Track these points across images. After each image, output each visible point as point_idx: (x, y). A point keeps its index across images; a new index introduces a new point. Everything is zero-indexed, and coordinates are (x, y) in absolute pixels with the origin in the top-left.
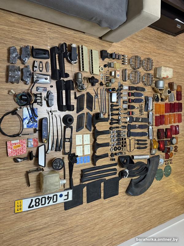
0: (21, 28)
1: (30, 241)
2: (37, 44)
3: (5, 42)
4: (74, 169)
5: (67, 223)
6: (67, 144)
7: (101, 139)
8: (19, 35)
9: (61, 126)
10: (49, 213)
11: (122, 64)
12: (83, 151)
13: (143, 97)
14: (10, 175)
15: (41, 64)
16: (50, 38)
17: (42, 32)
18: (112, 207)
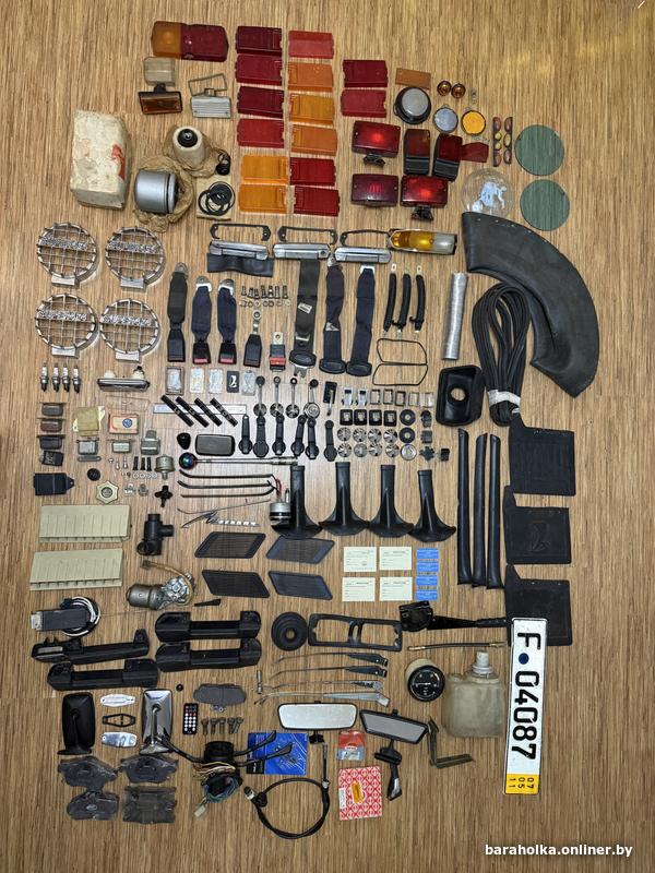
3: (57, 824)
5: (610, 638)
6: (369, 634)
11: (77, 390)
12: (398, 574)
15: (111, 720)
16: (23, 690)
17: (8, 716)
18: (609, 461)
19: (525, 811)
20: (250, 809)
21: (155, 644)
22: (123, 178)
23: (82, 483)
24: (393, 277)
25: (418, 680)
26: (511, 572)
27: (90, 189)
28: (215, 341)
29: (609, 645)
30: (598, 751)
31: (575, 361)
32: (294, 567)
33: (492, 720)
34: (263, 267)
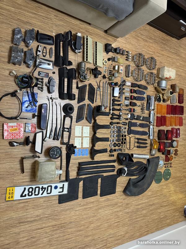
0: (28, 12)
1: (19, 233)
2: (43, 29)
3: (11, 23)
4: (72, 161)
5: (60, 218)
6: (66, 134)
7: (101, 133)
8: (26, 18)
9: (60, 115)
10: (41, 205)
11: (126, 60)
12: (82, 143)
13: (145, 96)
14: (4, 159)
15: (45, 49)
16: (56, 25)
23: (107, 56)
24: (146, 140)
26: (81, 179)
31: (134, 190)
33: (44, 177)
34: (148, 108)
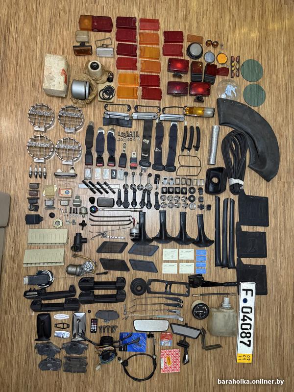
4: (212, 280)
5: (285, 292)
6: (175, 289)
8: (21, 354)
10: (264, 319)
11: (45, 178)
12: (188, 261)
14: (203, 368)
15: (58, 326)
17: (13, 323)
18: (284, 211)
19: (246, 371)
20: (121, 367)
21: (79, 291)
22: (66, 83)
23: (47, 219)
24: (186, 127)
25: (196, 310)
26: (239, 261)
27: (51, 88)
28: (106, 156)
29: (284, 295)
30: (280, 343)
31: (269, 165)
32: (141, 258)
33: (231, 328)
34: (128, 123)
